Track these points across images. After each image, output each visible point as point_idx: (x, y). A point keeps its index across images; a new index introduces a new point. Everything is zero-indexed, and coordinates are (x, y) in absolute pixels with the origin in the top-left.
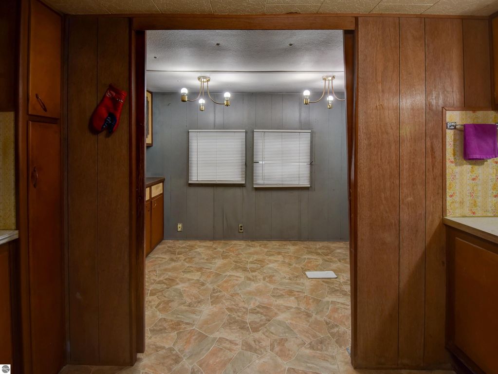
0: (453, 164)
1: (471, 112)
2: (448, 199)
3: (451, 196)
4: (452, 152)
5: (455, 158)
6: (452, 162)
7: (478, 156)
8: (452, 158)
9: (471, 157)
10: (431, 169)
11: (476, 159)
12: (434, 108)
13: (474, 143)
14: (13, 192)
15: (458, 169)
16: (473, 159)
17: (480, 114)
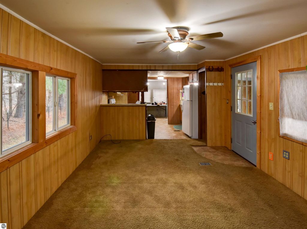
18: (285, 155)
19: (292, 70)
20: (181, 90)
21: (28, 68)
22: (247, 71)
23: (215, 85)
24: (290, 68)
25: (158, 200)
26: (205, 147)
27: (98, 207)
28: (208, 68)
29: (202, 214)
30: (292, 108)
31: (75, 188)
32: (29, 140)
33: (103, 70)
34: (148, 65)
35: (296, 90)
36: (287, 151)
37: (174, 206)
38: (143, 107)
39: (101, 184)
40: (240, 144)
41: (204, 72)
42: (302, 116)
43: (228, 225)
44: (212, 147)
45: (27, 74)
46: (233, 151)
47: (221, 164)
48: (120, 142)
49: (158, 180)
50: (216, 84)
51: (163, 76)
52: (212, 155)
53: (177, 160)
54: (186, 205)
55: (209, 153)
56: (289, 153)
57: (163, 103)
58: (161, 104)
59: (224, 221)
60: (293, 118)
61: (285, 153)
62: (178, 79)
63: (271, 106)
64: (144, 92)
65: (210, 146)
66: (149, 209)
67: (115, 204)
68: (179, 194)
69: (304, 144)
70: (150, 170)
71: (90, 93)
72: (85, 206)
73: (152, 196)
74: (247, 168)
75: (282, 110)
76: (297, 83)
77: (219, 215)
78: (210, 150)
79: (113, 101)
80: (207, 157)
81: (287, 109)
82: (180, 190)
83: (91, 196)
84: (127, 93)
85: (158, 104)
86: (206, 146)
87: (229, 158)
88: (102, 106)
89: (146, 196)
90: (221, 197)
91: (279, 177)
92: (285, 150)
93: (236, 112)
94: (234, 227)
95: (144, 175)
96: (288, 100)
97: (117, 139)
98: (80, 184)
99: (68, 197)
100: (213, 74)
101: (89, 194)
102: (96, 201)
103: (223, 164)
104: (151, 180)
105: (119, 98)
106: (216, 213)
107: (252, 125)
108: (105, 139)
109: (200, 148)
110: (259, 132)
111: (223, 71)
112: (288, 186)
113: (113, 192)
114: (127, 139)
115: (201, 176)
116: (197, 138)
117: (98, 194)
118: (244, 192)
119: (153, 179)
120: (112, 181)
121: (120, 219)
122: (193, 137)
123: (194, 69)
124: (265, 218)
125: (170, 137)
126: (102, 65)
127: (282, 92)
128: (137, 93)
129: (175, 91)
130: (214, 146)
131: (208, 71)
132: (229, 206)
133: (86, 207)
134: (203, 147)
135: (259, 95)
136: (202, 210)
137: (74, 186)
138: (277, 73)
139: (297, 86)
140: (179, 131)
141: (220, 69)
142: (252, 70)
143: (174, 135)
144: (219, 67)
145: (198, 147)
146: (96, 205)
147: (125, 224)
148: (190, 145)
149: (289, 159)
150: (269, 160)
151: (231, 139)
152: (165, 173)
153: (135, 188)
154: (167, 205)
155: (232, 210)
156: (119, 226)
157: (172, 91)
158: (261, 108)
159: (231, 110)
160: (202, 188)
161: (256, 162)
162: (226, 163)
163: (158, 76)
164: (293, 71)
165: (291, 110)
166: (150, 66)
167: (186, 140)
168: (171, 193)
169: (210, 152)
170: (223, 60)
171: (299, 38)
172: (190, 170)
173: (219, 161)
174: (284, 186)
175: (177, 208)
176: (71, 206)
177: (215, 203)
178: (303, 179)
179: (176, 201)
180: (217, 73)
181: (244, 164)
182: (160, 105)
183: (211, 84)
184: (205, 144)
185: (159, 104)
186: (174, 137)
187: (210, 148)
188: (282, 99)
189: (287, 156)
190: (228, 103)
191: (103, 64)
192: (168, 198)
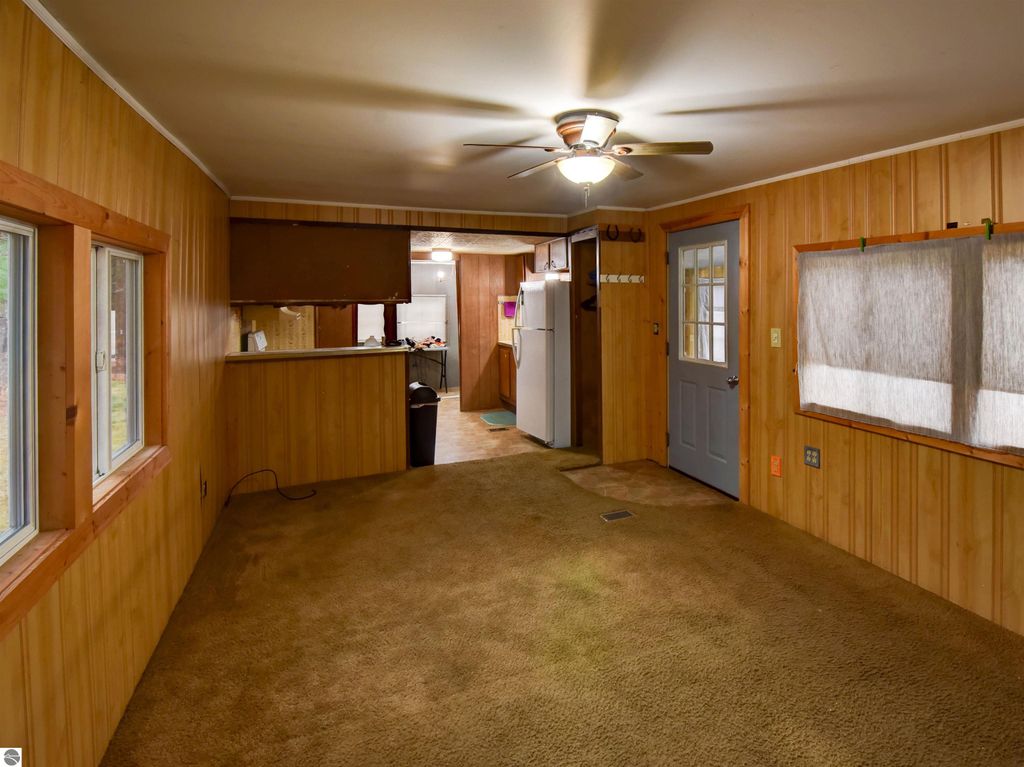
2: (499, 333)
4: (501, 314)
8: (501, 317)
9: (508, 315)
11: (511, 316)
15: (503, 321)
18: (809, 459)
19: (826, 247)
20: (501, 294)
21: (47, 213)
22: (711, 244)
23: (611, 281)
24: (823, 240)
25: (529, 646)
26: (598, 469)
27: (337, 724)
28: (605, 229)
29: (660, 649)
30: (826, 341)
31: (207, 686)
32: (26, 524)
33: (234, 222)
34: (414, 209)
35: (836, 295)
36: (814, 446)
37: (581, 649)
38: (398, 357)
39: (307, 646)
40: (693, 446)
41: (593, 241)
42: (849, 357)
43: (728, 657)
44: (619, 466)
45: (16, 236)
46: (671, 467)
47: (657, 507)
48: (315, 493)
49: (505, 588)
50: (624, 279)
51: (450, 250)
52: (625, 489)
53: (537, 518)
54: (612, 638)
55: (615, 484)
56: (819, 452)
57: (433, 341)
58: (428, 345)
59: (715, 650)
60: (829, 364)
61: (809, 452)
62: (492, 259)
63: (776, 338)
64: (398, 305)
65: (612, 462)
66: (514, 679)
67: (395, 698)
68: (580, 615)
69: (854, 426)
70: (468, 565)
71: (201, 313)
72: (283, 737)
73: (504, 640)
74: (718, 507)
75: (804, 345)
76: (838, 277)
77: (698, 639)
78: (615, 475)
79: (260, 343)
80: (613, 496)
81: (813, 344)
82: (580, 603)
83: (291, 695)
84: (310, 309)
85: (418, 345)
86: (599, 464)
87: (668, 489)
88: (231, 363)
89: (487, 645)
90: (687, 596)
91: (796, 517)
92: (809, 445)
93: (682, 356)
94: (743, 658)
95: (453, 585)
96: (818, 321)
97: (294, 481)
98: (220, 670)
99: (194, 725)
100: (619, 248)
101: (278, 691)
102: (321, 708)
103: (663, 508)
104: (484, 595)
105: (277, 330)
106: (691, 636)
107: (724, 390)
108: (242, 489)
109: (585, 471)
110: (745, 406)
111: (643, 241)
112: (817, 535)
113: (368, 662)
114: (335, 476)
115: (620, 552)
116: (568, 443)
117: (314, 684)
118: (735, 568)
119: (488, 588)
120: (348, 628)
121: (436, 736)
122: (557, 444)
123: (558, 231)
124: (797, 619)
125: (482, 452)
126: (229, 200)
127: (803, 301)
128: (349, 307)
129: (482, 298)
130: (620, 461)
131: (604, 239)
132: (714, 612)
133: (288, 737)
134: (593, 469)
135: (745, 309)
136: (657, 639)
137: (196, 683)
138: (791, 254)
139: (839, 286)
140: (504, 429)
141: (636, 236)
142: (726, 242)
143: (494, 443)
144: (632, 229)
145: (579, 471)
146: (324, 719)
147: (458, 744)
148: (557, 468)
149: (819, 467)
150: (770, 477)
151: (668, 435)
152: (516, 564)
153: (441, 629)
154: (561, 652)
155: (723, 619)
156: (442, 756)
157: (474, 298)
158: (749, 342)
159: (668, 354)
160: (632, 581)
161: (736, 488)
162: (667, 502)
163: (434, 250)
164: (830, 249)
165: (824, 346)
166: (420, 214)
167: (539, 455)
168: (559, 616)
169: (616, 480)
170: (643, 210)
171: (844, 168)
172: (584, 540)
173: (647, 502)
174: (809, 534)
175: (590, 653)
176: (226, 753)
177: (679, 613)
178: (852, 511)
179: (581, 635)
180: (628, 246)
181: (711, 499)
182: (426, 349)
183: (613, 279)
184: (595, 460)
185: (421, 346)
186: (495, 449)
187: (612, 469)
188: (802, 318)
189: (814, 461)
190: (657, 333)
191: (234, 198)
192: (556, 635)
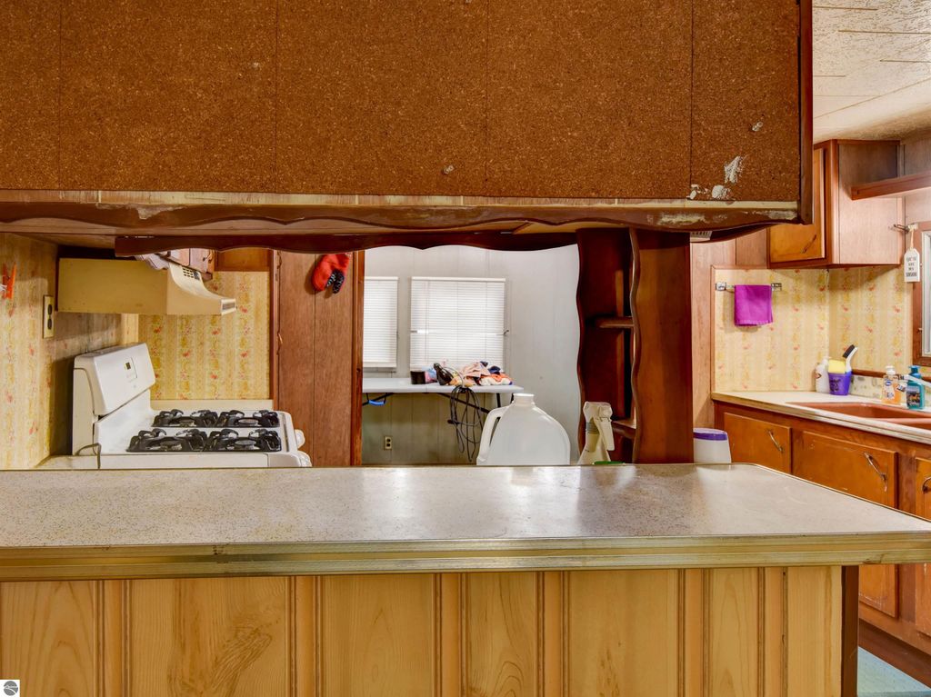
0: (723, 331)
1: (743, 271)
2: (717, 370)
3: (720, 368)
4: (722, 317)
5: (725, 324)
6: (721, 328)
7: (749, 322)
8: (721, 324)
9: (742, 322)
10: (698, 337)
11: (748, 325)
12: (702, 266)
13: (745, 306)
14: (266, 358)
15: (727, 337)
16: (744, 325)
17: (754, 272)
57: (485, 371)
58: (478, 381)
85: (459, 379)
182: (473, 387)
185: (462, 381)
